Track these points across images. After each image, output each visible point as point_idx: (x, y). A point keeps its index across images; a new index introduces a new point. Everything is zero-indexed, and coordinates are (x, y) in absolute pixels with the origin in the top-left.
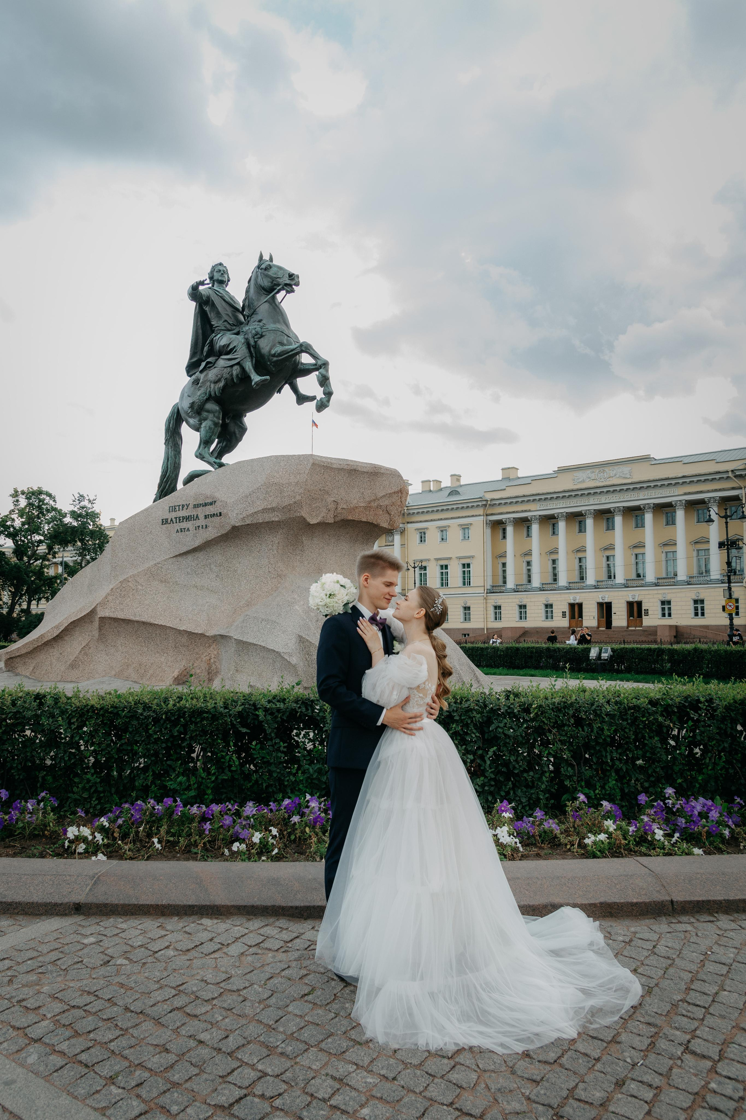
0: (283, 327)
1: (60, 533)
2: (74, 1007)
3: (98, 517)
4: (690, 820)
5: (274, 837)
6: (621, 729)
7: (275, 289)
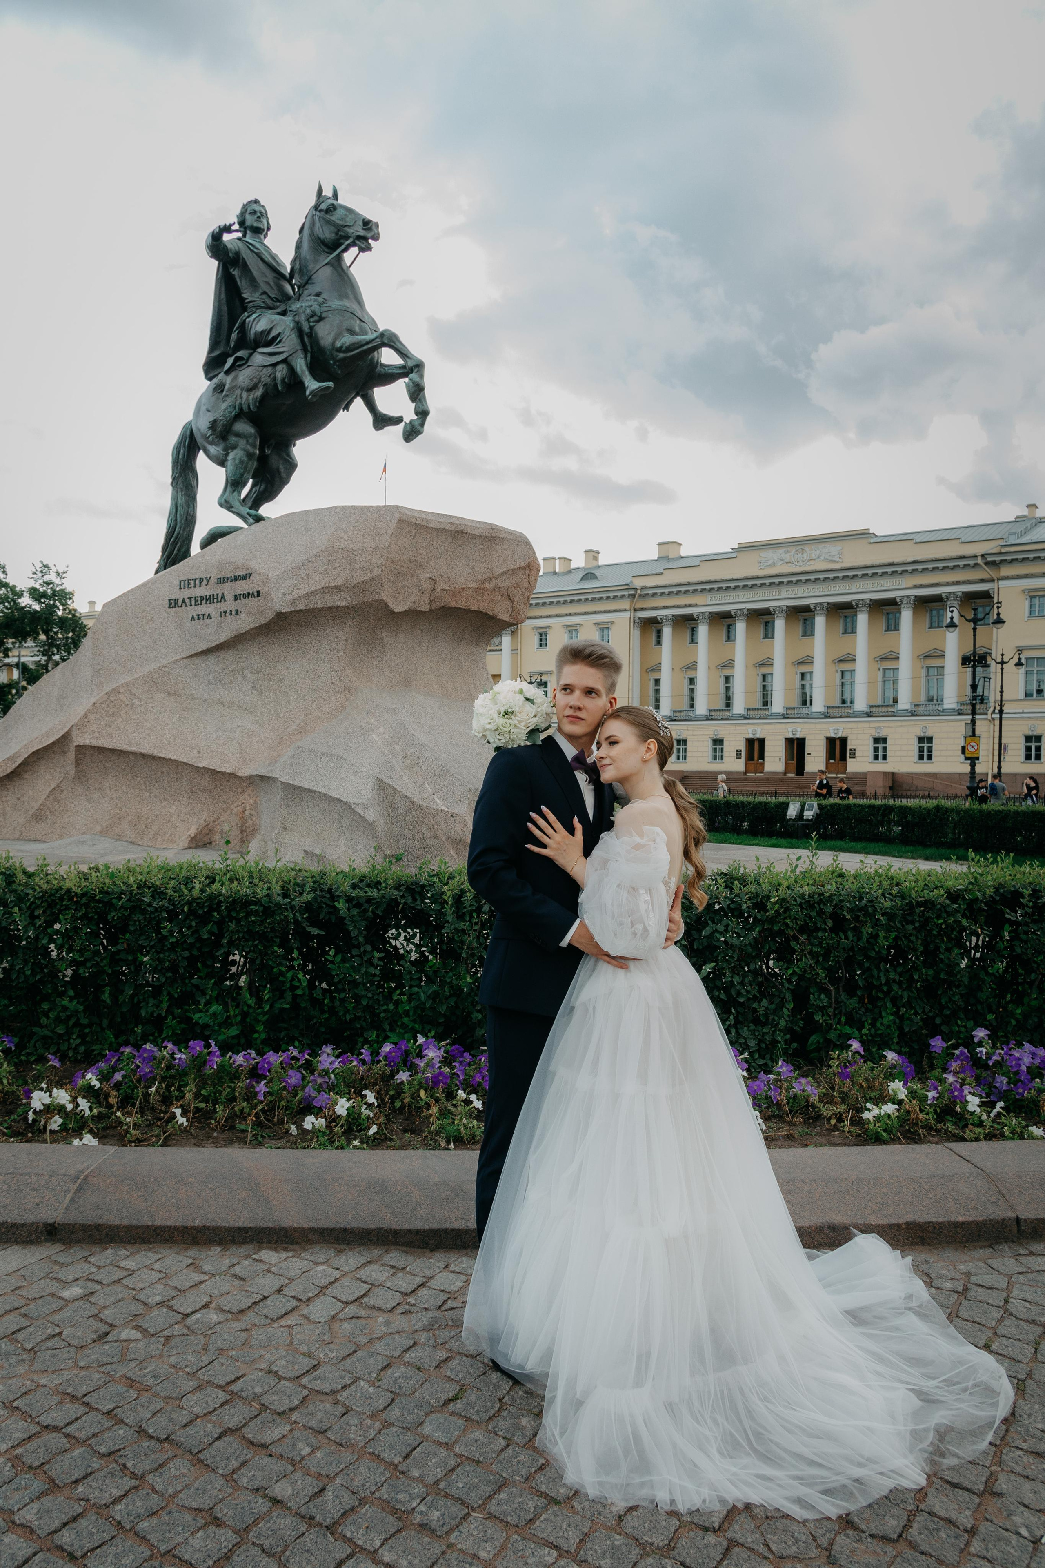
0: (353, 306)
1: (15, 620)
2: (47, 1427)
3: (70, 599)
4: (1015, 1079)
5: (370, 1106)
6: (905, 936)
7: (341, 244)
